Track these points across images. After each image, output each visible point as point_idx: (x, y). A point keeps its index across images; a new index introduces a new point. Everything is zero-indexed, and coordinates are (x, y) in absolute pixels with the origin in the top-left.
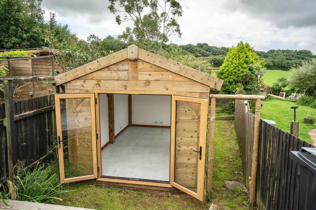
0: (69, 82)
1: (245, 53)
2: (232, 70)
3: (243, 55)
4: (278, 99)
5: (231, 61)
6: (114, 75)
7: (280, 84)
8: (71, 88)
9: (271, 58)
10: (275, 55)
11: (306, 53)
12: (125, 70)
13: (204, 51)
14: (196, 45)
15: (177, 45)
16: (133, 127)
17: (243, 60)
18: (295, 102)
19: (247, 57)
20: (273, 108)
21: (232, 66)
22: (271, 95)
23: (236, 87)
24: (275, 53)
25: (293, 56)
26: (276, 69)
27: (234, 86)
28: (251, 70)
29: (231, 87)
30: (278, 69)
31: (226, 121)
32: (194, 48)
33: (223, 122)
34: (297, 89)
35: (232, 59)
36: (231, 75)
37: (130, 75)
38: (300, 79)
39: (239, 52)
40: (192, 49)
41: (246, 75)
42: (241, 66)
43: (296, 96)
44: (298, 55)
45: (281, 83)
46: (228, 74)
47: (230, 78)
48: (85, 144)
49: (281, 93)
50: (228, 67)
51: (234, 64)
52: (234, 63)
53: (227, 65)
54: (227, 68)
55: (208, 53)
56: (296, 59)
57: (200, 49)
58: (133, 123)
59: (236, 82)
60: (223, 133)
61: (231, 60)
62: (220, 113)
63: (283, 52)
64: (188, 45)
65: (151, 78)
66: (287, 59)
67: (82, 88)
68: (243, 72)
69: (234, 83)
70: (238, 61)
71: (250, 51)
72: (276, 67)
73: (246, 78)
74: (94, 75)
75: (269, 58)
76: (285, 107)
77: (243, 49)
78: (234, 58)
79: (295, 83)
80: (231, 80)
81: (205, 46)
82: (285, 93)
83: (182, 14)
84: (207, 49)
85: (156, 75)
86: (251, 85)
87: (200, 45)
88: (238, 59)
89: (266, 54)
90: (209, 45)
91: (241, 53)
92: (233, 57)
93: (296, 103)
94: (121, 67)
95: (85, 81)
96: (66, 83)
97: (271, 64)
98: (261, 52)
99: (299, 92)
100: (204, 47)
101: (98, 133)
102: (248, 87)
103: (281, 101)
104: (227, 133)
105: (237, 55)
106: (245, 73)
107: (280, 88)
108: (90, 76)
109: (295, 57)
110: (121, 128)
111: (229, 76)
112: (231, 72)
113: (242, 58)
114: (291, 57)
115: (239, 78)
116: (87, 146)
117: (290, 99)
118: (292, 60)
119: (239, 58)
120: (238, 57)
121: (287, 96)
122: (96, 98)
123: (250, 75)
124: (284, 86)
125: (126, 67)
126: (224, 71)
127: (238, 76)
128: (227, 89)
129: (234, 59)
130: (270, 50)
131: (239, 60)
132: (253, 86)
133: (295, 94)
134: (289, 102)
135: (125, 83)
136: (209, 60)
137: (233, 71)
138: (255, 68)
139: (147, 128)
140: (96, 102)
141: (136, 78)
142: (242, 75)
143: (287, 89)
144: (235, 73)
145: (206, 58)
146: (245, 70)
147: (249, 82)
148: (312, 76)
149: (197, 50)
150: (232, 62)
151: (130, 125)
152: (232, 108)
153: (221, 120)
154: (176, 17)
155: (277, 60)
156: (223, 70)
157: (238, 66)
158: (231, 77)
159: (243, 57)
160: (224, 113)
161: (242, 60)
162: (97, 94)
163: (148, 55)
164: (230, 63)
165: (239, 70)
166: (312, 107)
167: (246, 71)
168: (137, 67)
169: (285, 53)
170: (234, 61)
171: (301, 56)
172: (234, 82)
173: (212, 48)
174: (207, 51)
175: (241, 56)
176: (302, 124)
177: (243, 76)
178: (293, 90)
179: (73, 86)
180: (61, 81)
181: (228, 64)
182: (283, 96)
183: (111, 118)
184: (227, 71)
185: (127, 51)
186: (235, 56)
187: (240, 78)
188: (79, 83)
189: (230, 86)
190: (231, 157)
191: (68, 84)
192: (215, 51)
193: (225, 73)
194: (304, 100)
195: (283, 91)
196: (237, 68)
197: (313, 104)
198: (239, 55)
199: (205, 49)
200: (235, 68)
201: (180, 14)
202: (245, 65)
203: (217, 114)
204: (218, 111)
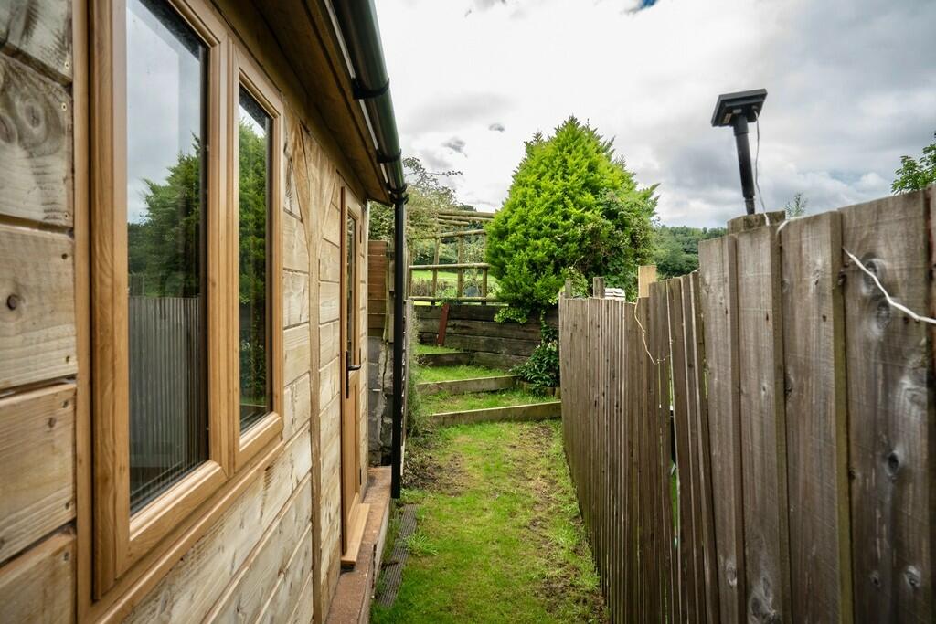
1: (586, 155)
2: (541, 215)
3: (576, 161)
5: (533, 183)
17: (579, 178)
19: (592, 168)
21: (539, 201)
27: (553, 278)
28: (610, 214)
29: (538, 284)
31: (526, 427)
33: (512, 431)
35: (540, 178)
36: (537, 238)
39: (562, 150)
41: (594, 233)
42: (572, 198)
46: (526, 235)
47: (536, 248)
50: (524, 205)
51: (546, 195)
52: (547, 189)
53: (520, 198)
54: (520, 209)
59: (559, 264)
61: (533, 178)
62: (502, 392)
68: (581, 221)
69: (550, 268)
70: (559, 181)
73: (594, 247)
77: (574, 139)
78: (543, 174)
80: (540, 255)
86: (616, 273)
88: (560, 173)
91: (570, 152)
92: (542, 168)
105: (558, 162)
106: (590, 226)
111: (531, 241)
112: (538, 224)
113: (574, 171)
115: (567, 250)
119: (564, 172)
120: (560, 166)
123: (611, 236)
126: (511, 222)
127: (565, 240)
128: (525, 296)
129: (547, 177)
131: (563, 178)
132: (624, 280)
137: (545, 218)
138: (627, 206)
142: (579, 231)
144: (554, 226)
146: (588, 214)
150: (537, 187)
152: (547, 371)
153: (505, 425)
156: (506, 219)
157: (561, 201)
158: (539, 243)
159: (577, 164)
160: (518, 395)
161: (574, 177)
164: (531, 191)
165: (566, 216)
167: (594, 217)
170: (546, 182)
172: (549, 263)
175: (571, 162)
181: (525, 195)
184: (523, 220)
186: (550, 166)
187: (574, 247)
189: (536, 281)
193: (513, 231)
196: (560, 206)
198: (565, 161)
200: (551, 210)
202: (589, 198)
203: (491, 399)
204: (493, 386)
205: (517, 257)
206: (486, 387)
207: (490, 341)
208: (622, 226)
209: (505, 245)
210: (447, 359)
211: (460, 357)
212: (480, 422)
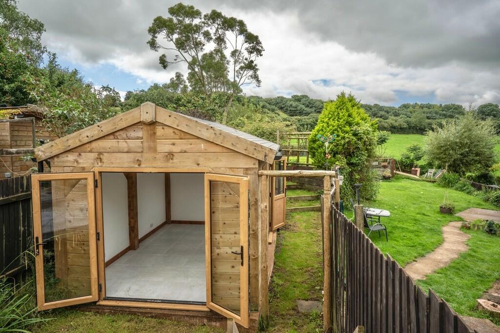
0: (57, 156)
1: (347, 110)
3: (343, 113)
4: (408, 178)
5: (326, 122)
6: (123, 144)
7: (412, 156)
8: (60, 164)
9: (404, 116)
10: (411, 112)
11: (456, 109)
12: (138, 138)
13: (303, 107)
14: (290, 97)
15: (261, 98)
16: (173, 224)
17: (344, 120)
18: (434, 182)
19: (350, 116)
20: (400, 192)
21: (328, 129)
22: (398, 172)
23: (336, 161)
24: (411, 109)
25: (436, 113)
26: (413, 133)
28: (355, 135)
30: (415, 134)
32: (288, 102)
33: (315, 214)
34: (437, 163)
35: (329, 119)
37: (146, 144)
38: (440, 148)
39: (337, 109)
40: (284, 104)
41: (349, 142)
42: (341, 129)
43: (435, 174)
44: (444, 112)
45: (413, 154)
48: (80, 249)
49: (413, 169)
50: (322, 130)
51: (331, 127)
52: (332, 125)
53: (321, 128)
54: (321, 132)
55: (308, 110)
56: (441, 117)
57: (297, 103)
58: (173, 218)
59: (335, 153)
60: (312, 230)
61: (326, 120)
62: (313, 200)
63: (422, 108)
64: (278, 97)
65: (175, 149)
66: (428, 118)
67: (75, 164)
68: (344, 138)
69: (332, 155)
70: (336, 122)
71: (356, 107)
72: (412, 130)
73: (349, 147)
74: (94, 145)
75: (401, 116)
76: (417, 190)
77: (343, 104)
79: (434, 154)
81: (305, 99)
82: (419, 170)
83: (263, 53)
84: (307, 103)
85: (182, 145)
86: (357, 157)
87: (296, 98)
88: (337, 118)
89: (397, 111)
90: (310, 98)
91: (341, 109)
92: (330, 116)
93: (435, 184)
94: (132, 134)
95: (80, 155)
96: (52, 158)
97: (405, 126)
98: (390, 108)
99: (439, 167)
100: (303, 100)
101: (100, 231)
102: (353, 161)
103: (413, 181)
104: (319, 231)
105: (336, 114)
106: (347, 140)
107: (412, 161)
108: (88, 147)
109: (440, 115)
110: (152, 226)
113: (342, 118)
114: (434, 115)
115: (338, 148)
116: (83, 251)
117: (426, 178)
118: (435, 119)
119: (338, 118)
120: (337, 115)
121: (422, 173)
122: (96, 179)
123: (356, 143)
124: (418, 158)
125: (140, 134)
126: (318, 137)
127: (338, 145)
129: (331, 120)
130: (403, 105)
131: (338, 120)
132: (360, 160)
133: (433, 171)
134: (425, 182)
135: (138, 156)
136: (311, 120)
138: (362, 132)
139: (194, 226)
140: (97, 184)
141: (154, 150)
142: (343, 142)
143: (421, 162)
145: (306, 117)
146: (346, 135)
147: (353, 152)
148: (456, 143)
149: (291, 105)
150: (328, 124)
151: (169, 221)
153: (313, 212)
154: (253, 57)
155: (413, 120)
156: (316, 135)
159: (343, 115)
160: (319, 201)
161: (342, 120)
162: (98, 173)
163: (170, 116)
164: (325, 125)
165: (338, 136)
166: (457, 189)
167: (349, 137)
168: (155, 133)
169: (425, 109)
170: (331, 122)
171: (449, 114)
172: (331, 153)
173: (314, 103)
174: (308, 106)
175: (341, 114)
176: (438, 215)
177: (344, 145)
178: (430, 165)
179: (63, 162)
180: (44, 155)
181: (323, 127)
182: (416, 174)
183: (133, 210)
185: (140, 111)
186: (333, 115)
187: (341, 147)
188: (71, 157)
190: (316, 266)
191: (56, 159)
192: (320, 107)
193: (318, 140)
194: (446, 179)
195: (416, 167)
196: (336, 132)
197: (458, 185)
198: (339, 113)
199: (303, 104)
200: (333, 133)
201: (259, 52)
202: (347, 128)
203: (309, 203)
204: (310, 198)
205: (319, 151)
206: (307, 199)
207: (309, 180)
208: (360, 139)
209: (315, 146)
210: (293, 187)
211: (298, 186)
212: (304, 211)
